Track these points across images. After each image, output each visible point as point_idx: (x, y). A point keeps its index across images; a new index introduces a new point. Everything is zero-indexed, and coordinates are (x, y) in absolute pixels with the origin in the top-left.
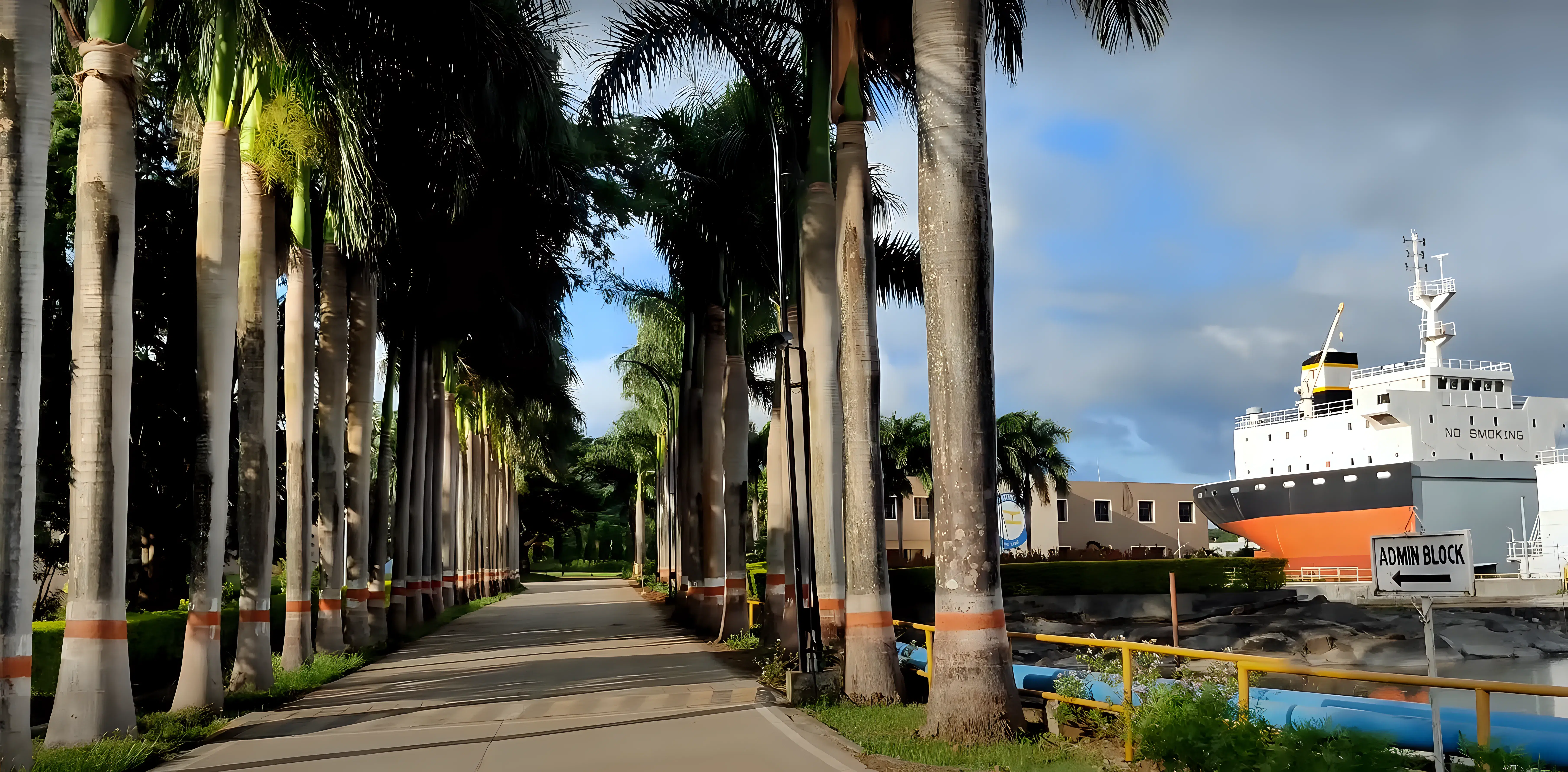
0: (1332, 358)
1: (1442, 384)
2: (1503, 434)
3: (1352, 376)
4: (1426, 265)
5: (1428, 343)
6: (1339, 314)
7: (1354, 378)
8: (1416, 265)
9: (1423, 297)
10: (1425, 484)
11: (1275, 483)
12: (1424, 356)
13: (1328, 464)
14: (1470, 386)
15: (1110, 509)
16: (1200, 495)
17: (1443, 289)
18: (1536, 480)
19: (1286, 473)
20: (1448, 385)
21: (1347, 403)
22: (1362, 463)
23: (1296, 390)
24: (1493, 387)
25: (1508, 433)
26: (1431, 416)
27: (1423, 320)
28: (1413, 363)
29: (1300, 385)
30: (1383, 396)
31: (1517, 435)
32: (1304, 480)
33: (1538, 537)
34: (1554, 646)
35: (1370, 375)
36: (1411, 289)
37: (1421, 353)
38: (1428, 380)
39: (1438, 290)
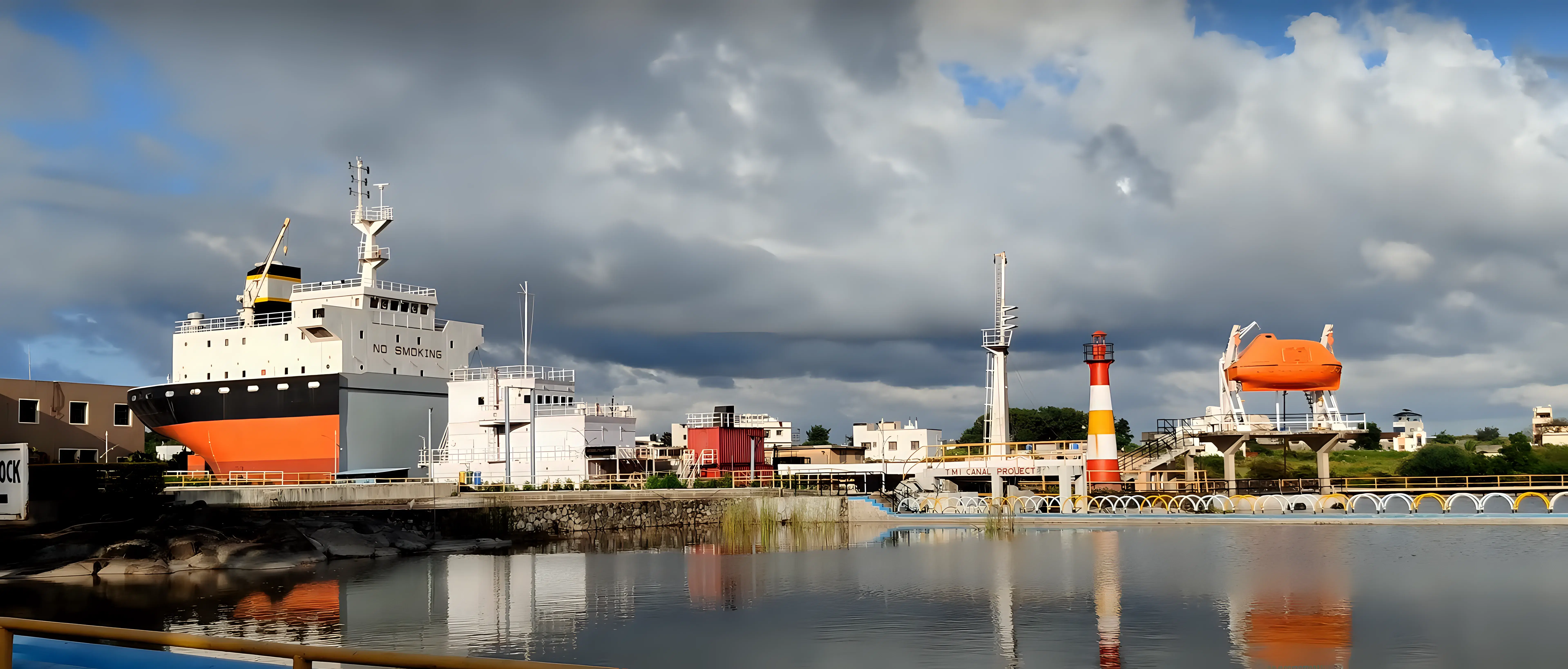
0: (275, 271)
1: (374, 302)
2: (424, 353)
3: (293, 289)
4: (368, 192)
5: (365, 265)
6: (284, 228)
7: (295, 291)
8: (359, 191)
9: (363, 221)
10: (351, 394)
11: (210, 388)
12: (361, 276)
13: (264, 372)
14: (399, 307)
15: (38, 409)
16: (134, 398)
17: (381, 216)
18: (447, 395)
19: (222, 378)
20: (379, 304)
21: (285, 315)
22: (294, 372)
23: (238, 298)
24: (419, 309)
25: (429, 352)
26: (361, 332)
27: (362, 242)
28: (349, 282)
29: (242, 294)
30: (318, 310)
31: (437, 354)
32: (239, 386)
33: (446, 445)
34: (410, 544)
35: (310, 290)
36: (353, 213)
37: (358, 273)
38: (361, 298)
39: (377, 216)
